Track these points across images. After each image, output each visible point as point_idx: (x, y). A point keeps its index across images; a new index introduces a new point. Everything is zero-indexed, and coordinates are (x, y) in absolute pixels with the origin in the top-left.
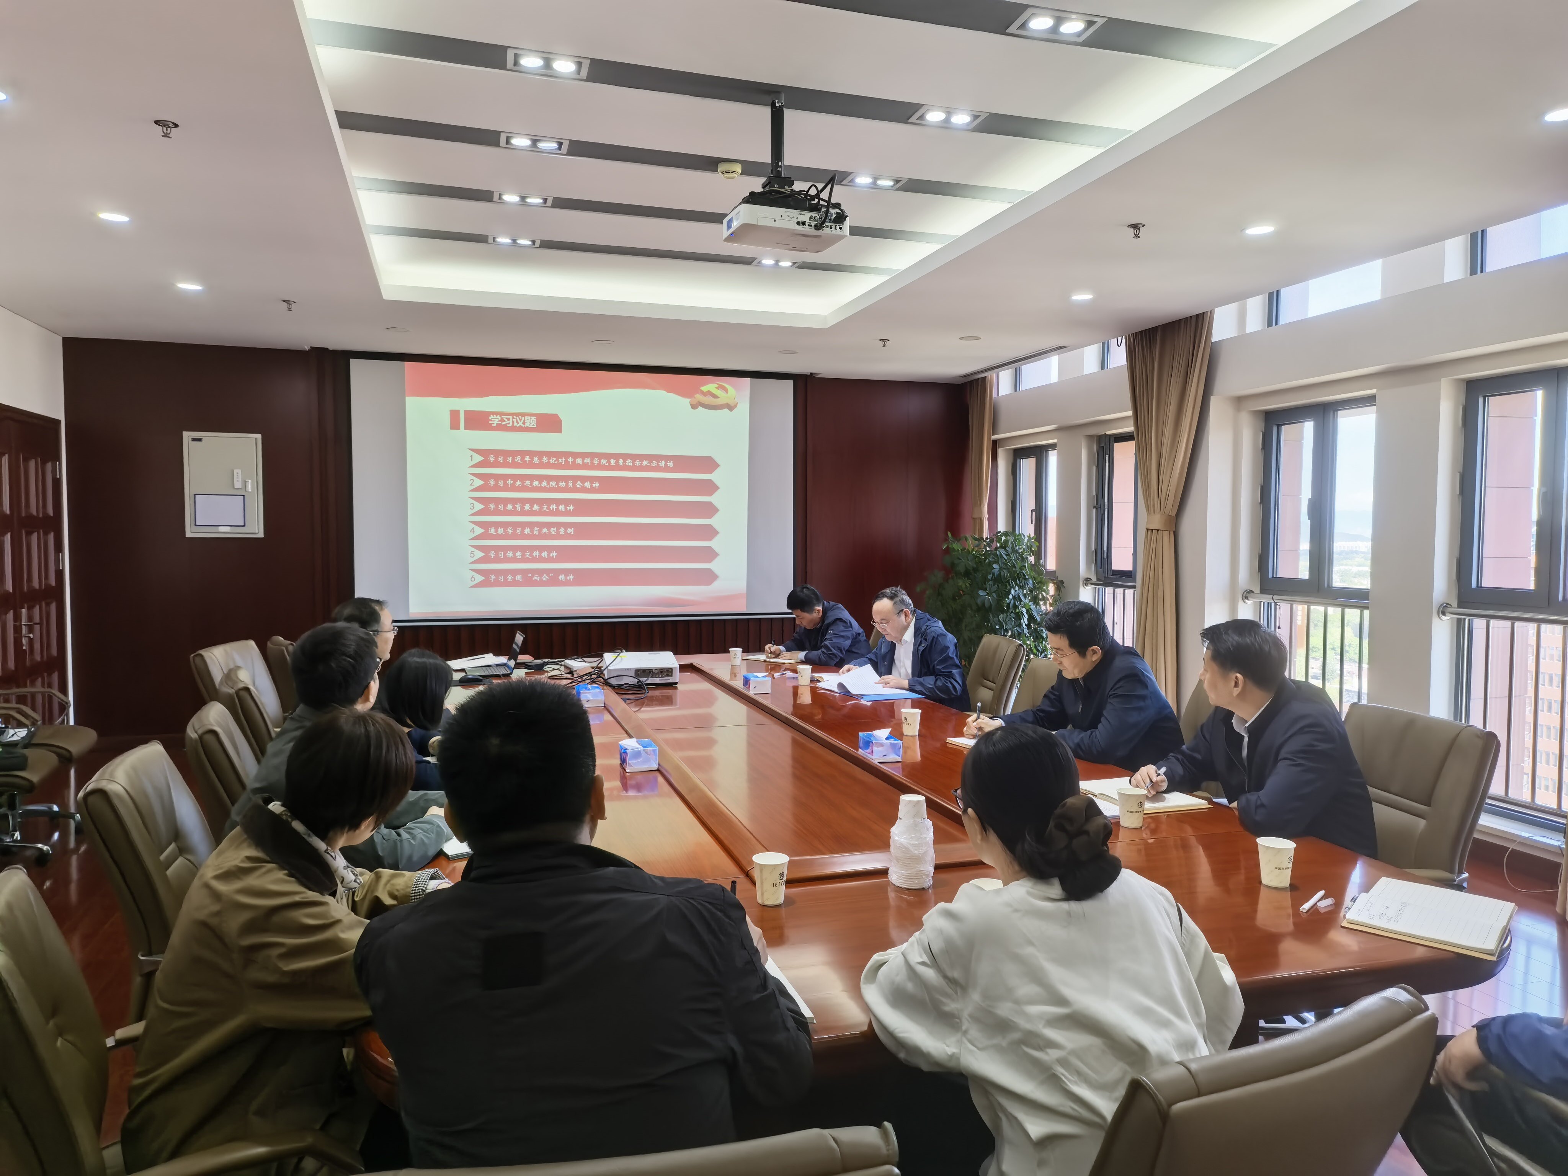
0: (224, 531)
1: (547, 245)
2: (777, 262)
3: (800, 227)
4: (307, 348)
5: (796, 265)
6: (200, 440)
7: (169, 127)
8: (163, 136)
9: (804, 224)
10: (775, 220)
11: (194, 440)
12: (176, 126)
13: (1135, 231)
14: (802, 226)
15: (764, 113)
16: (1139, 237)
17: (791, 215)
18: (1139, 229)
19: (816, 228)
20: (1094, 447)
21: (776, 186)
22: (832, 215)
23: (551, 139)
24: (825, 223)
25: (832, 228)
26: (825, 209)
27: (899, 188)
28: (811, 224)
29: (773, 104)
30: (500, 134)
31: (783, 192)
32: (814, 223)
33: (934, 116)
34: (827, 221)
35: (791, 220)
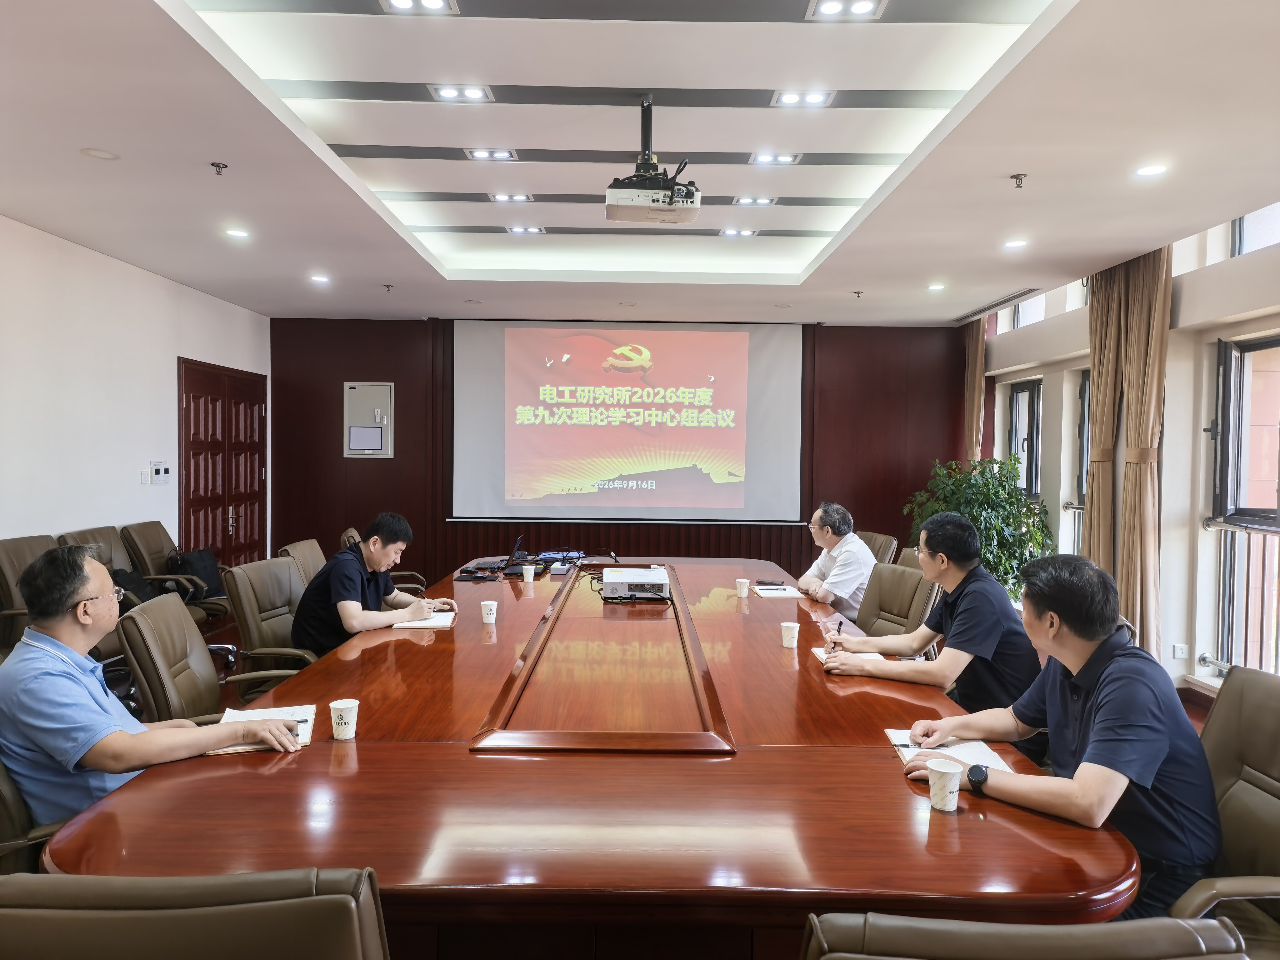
0: (368, 454)
1: (551, 231)
3: (656, 204)
4: (425, 318)
6: (354, 388)
9: (658, 201)
10: (632, 200)
16: (1022, 187)
17: (646, 194)
19: (671, 203)
20: (1079, 381)
21: (642, 171)
22: (683, 192)
23: (502, 150)
24: (675, 199)
25: (683, 202)
26: (676, 187)
27: (801, 163)
28: (665, 201)
29: (643, 104)
30: (464, 150)
31: (646, 176)
32: (667, 200)
33: (789, 99)
34: (677, 197)
35: (647, 198)
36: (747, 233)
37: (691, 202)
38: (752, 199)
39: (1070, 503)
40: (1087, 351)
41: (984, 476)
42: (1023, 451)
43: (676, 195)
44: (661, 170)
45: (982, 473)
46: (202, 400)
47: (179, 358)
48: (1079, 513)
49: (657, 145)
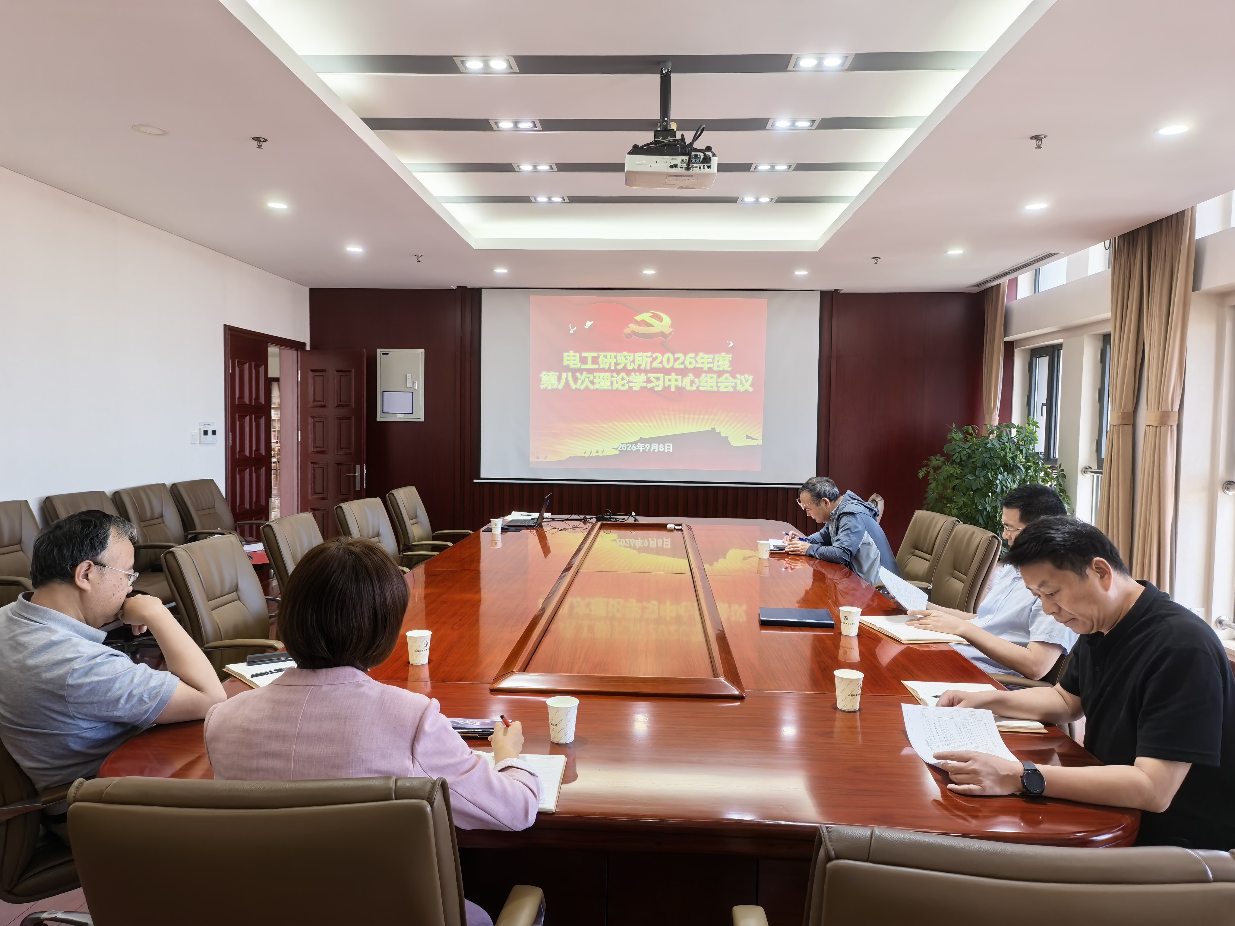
0: (400, 418)
1: (573, 200)
2: (757, 199)
3: (673, 170)
4: (454, 288)
5: (774, 200)
6: (387, 354)
7: (261, 141)
8: (257, 148)
9: (676, 166)
10: (651, 166)
11: (384, 354)
12: (266, 140)
13: (1038, 142)
14: (674, 169)
15: (656, 78)
16: (1041, 147)
17: (665, 160)
18: (1041, 140)
19: (688, 169)
20: (1100, 345)
21: (661, 137)
22: (701, 157)
23: (525, 120)
24: (692, 164)
25: (700, 168)
26: (693, 153)
27: (818, 127)
28: (683, 166)
29: (662, 71)
30: (489, 120)
31: (664, 142)
32: (685, 166)
33: (807, 63)
34: (694, 163)
35: (664, 164)
36: (765, 200)
37: (708, 167)
38: (770, 166)
39: (1089, 467)
40: (1108, 315)
41: (1001, 440)
42: (1042, 415)
43: (694, 161)
44: (678, 136)
45: (999, 437)
46: (247, 366)
47: (225, 326)
48: (1098, 477)
49: (676, 113)
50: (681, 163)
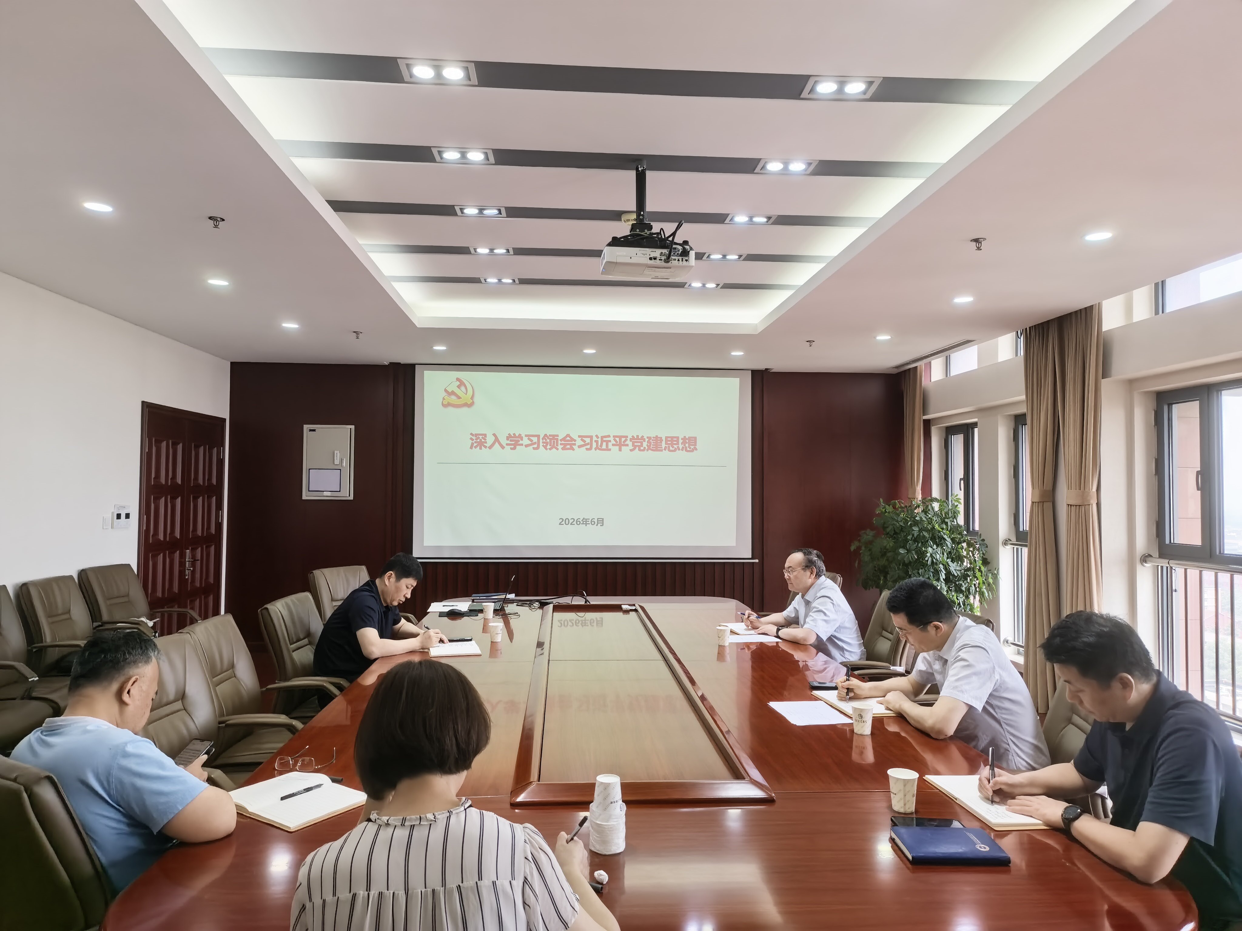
0: (327, 495)
1: (524, 282)
2: (704, 285)
3: (652, 262)
4: (386, 363)
5: (720, 286)
6: (314, 430)
7: (218, 221)
8: (214, 227)
9: (655, 259)
10: (631, 258)
11: (311, 430)
12: (223, 220)
13: (977, 244)
14: (653, 261)
15: (631, 176)
16: (981, 249)
17: (644, 252)
18: (981, 243)
19: (666, 261)
20: (1012, 425)
21: (638, 230)
22: (679, 251)
23: (492, 207)
24: (672, 257)
25: (678, 260)
27: (773, 223)
28: (661, 259)
29: (637, 169)
30: (455, 207)
31: (642, 235)
32: (664, 258)
33: (774, 166)
35: (644, 256)
36: (711, 285)
37: (686, 260)
38: (722, 255)
39: (1009, 539)
42: (961, 490)
43: (673, 254)
46: (164, 444)
47: (143, 402)
48: (1017, 549)
50: (660, 256)
